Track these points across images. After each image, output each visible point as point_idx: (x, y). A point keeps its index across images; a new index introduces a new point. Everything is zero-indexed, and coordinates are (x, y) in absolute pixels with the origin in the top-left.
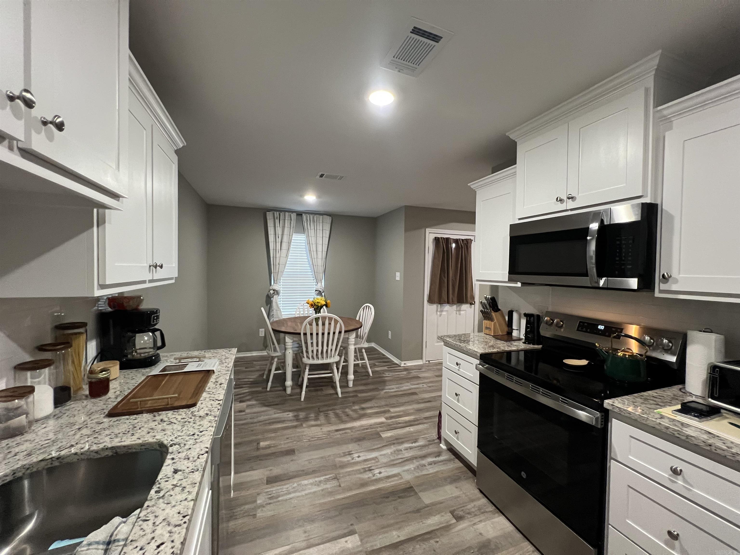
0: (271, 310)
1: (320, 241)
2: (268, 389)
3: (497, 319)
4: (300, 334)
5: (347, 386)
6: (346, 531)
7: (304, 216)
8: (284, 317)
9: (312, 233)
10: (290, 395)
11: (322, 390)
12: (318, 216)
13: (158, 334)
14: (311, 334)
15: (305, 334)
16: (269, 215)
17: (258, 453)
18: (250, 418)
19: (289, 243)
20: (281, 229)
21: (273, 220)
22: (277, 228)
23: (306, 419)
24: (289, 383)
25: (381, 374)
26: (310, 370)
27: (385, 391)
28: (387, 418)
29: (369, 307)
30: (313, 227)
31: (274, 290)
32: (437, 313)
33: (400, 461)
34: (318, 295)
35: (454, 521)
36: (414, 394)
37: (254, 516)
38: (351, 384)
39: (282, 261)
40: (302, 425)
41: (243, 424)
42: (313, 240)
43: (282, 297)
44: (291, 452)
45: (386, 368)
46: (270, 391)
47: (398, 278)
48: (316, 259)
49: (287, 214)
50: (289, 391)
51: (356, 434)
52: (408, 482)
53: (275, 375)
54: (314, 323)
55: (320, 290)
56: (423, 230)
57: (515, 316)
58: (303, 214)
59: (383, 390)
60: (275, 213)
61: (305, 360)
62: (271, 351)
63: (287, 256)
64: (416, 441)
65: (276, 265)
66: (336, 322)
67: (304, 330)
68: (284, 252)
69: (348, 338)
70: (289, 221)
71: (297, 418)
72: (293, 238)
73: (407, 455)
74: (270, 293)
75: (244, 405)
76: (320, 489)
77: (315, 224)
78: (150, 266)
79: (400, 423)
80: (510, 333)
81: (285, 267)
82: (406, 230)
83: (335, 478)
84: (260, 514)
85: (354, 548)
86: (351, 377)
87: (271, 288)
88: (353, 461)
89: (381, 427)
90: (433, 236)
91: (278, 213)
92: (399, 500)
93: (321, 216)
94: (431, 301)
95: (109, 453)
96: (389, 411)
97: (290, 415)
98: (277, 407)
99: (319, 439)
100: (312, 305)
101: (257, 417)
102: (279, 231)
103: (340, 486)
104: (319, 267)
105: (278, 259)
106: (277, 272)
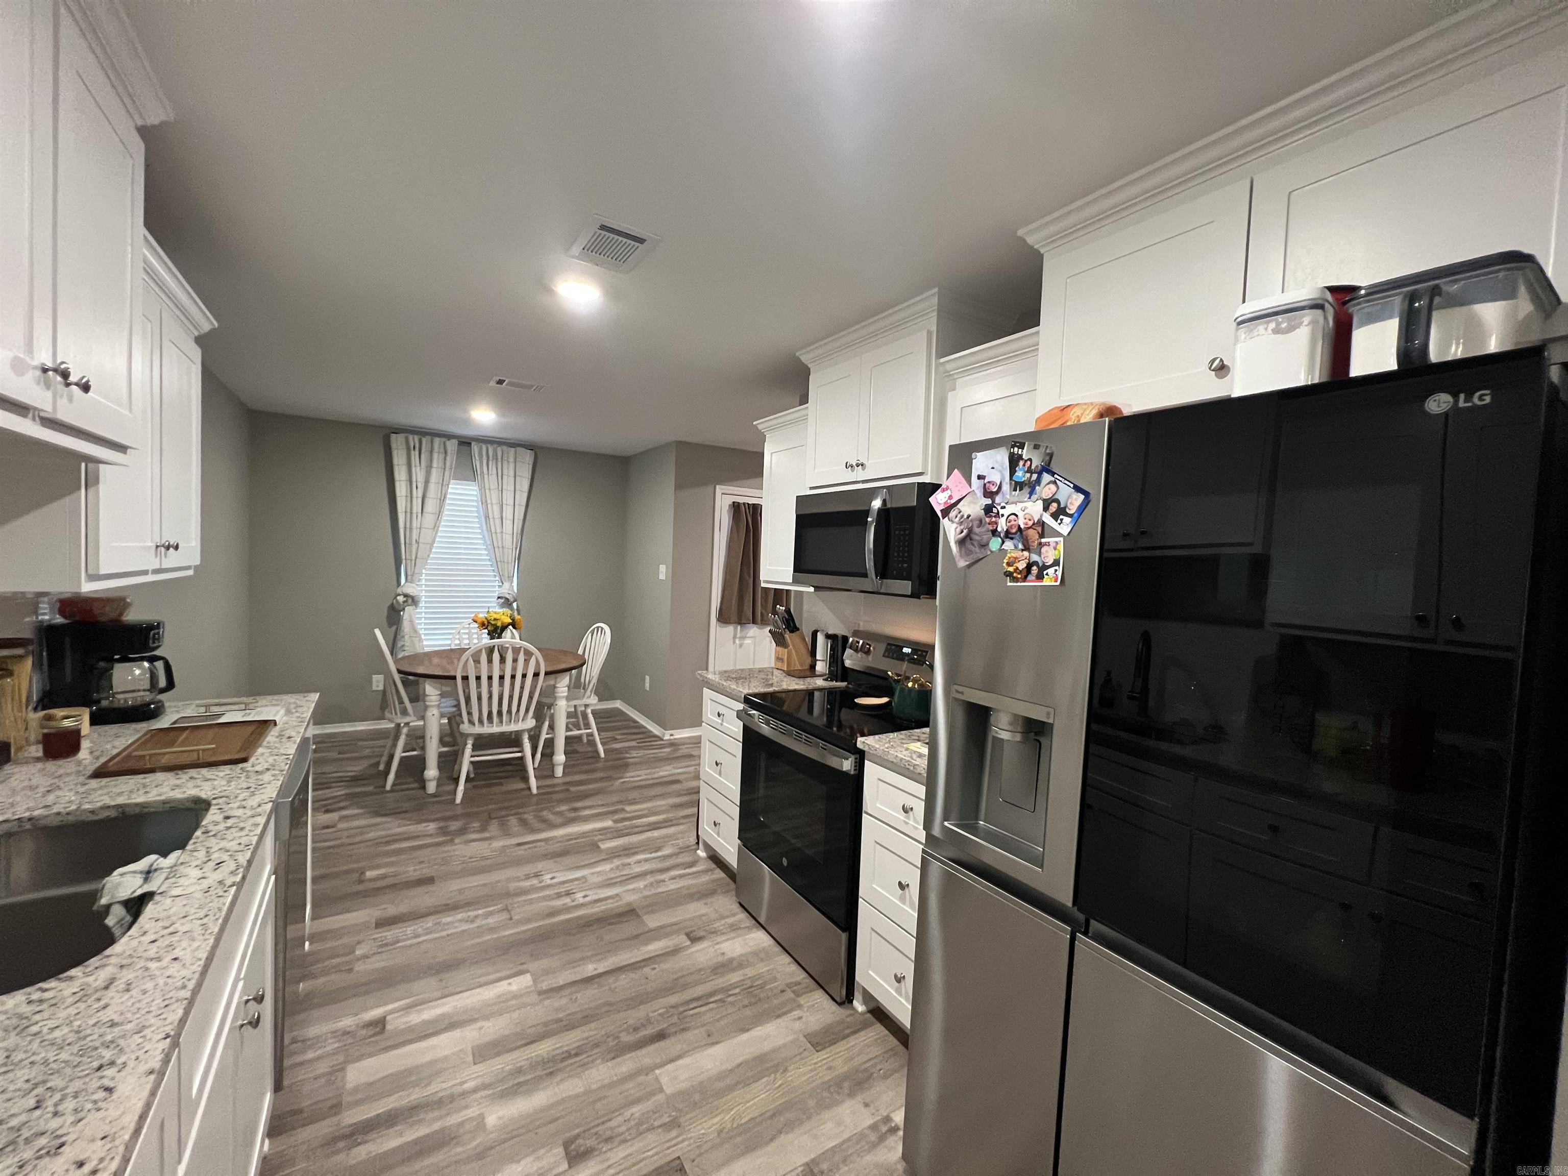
0: (398, 637)
1: (508, 498)
2: (388, 787)
3: (793, 645)
4: (454, 678)
5: (552, 776)
6: (510, 972)
7: (475, 447)
8: (427, 649)
9: (491, 481)
10: (434, 796)
11: (501, 784)
12: (505, 448)
13: (159, 665)
14: (478, 678)
15: (465, 678)
16: (397, 442)
17: (360, 888)
18: (348, 837)
19: (442, 500)
20: (423, 471)
21: (405, 452)
22: (413, 469)
23: (462, 831)
24: (432, 772)
25: (622, 753)
26: (475, 747)
27: (622, 780)
28: (615, 821)
29: (602, 629)
30: (495, 469)
31: (406, 596)
32: (734, 642)
33: (624, 878)
34: (502, 606)
35: (689, 943)
36: (677, 782)
37: (351, 970)
38: (559, 771)
39: (426, 536)
40: (453, 840)
41: (330, 847)
42: (494, 497)
43: (423, 610)
44: (427, 881)
45: (634, 744)
46: (392, 791)
47: (662, 577)
48: (499, 536)
49: (437, 441)
50: (431, 787)
51: (556, 847)
52: (629, 904)
53: (402, 759)
54: (484, 658)
55: (507, 596)
56: (711, 488)
57: (820, 638)
58: (473, 444)
59: (619, 778)
60: (411, 437)
61: (466, 728)
62: (396, 714)
63: (436, 527)
64: (658, 849)
65: (411, 544)
66: (529, 654)
67: (463, 671)
68: (429, 519)
69: (554, 687)
70: (442, 456)
71: (443, 831)
72: (450, 490)
73: (637, 869)
74: (397, 601)
75: (334, 816)
76: (475, 925)
77: (500, 464)
78: (157, 547)
79: (637, 827)
80: (813, 667)
81: (431, 549)
82: (678, 487)
83: (506, 909)
84: (359, 967)
85: (519, 991)
86: (560, 758)
87: (399, 591)
88: (540, 885)
89: (601, 834)
90: (729, 500)
91: (416, 438)
92: (610, 927)
93: (513, 449)
94: (723, 618)
95: (113, 813)
96: (623, 810)
97: (431, 827)
98: (408, 815)
99: (484, 858)
100: (483, 625)
101: (362, 834)
102: (419, 475)
103: (511, 919)
104: (506, 550)
105: (415, 532)
106: (414, 558)
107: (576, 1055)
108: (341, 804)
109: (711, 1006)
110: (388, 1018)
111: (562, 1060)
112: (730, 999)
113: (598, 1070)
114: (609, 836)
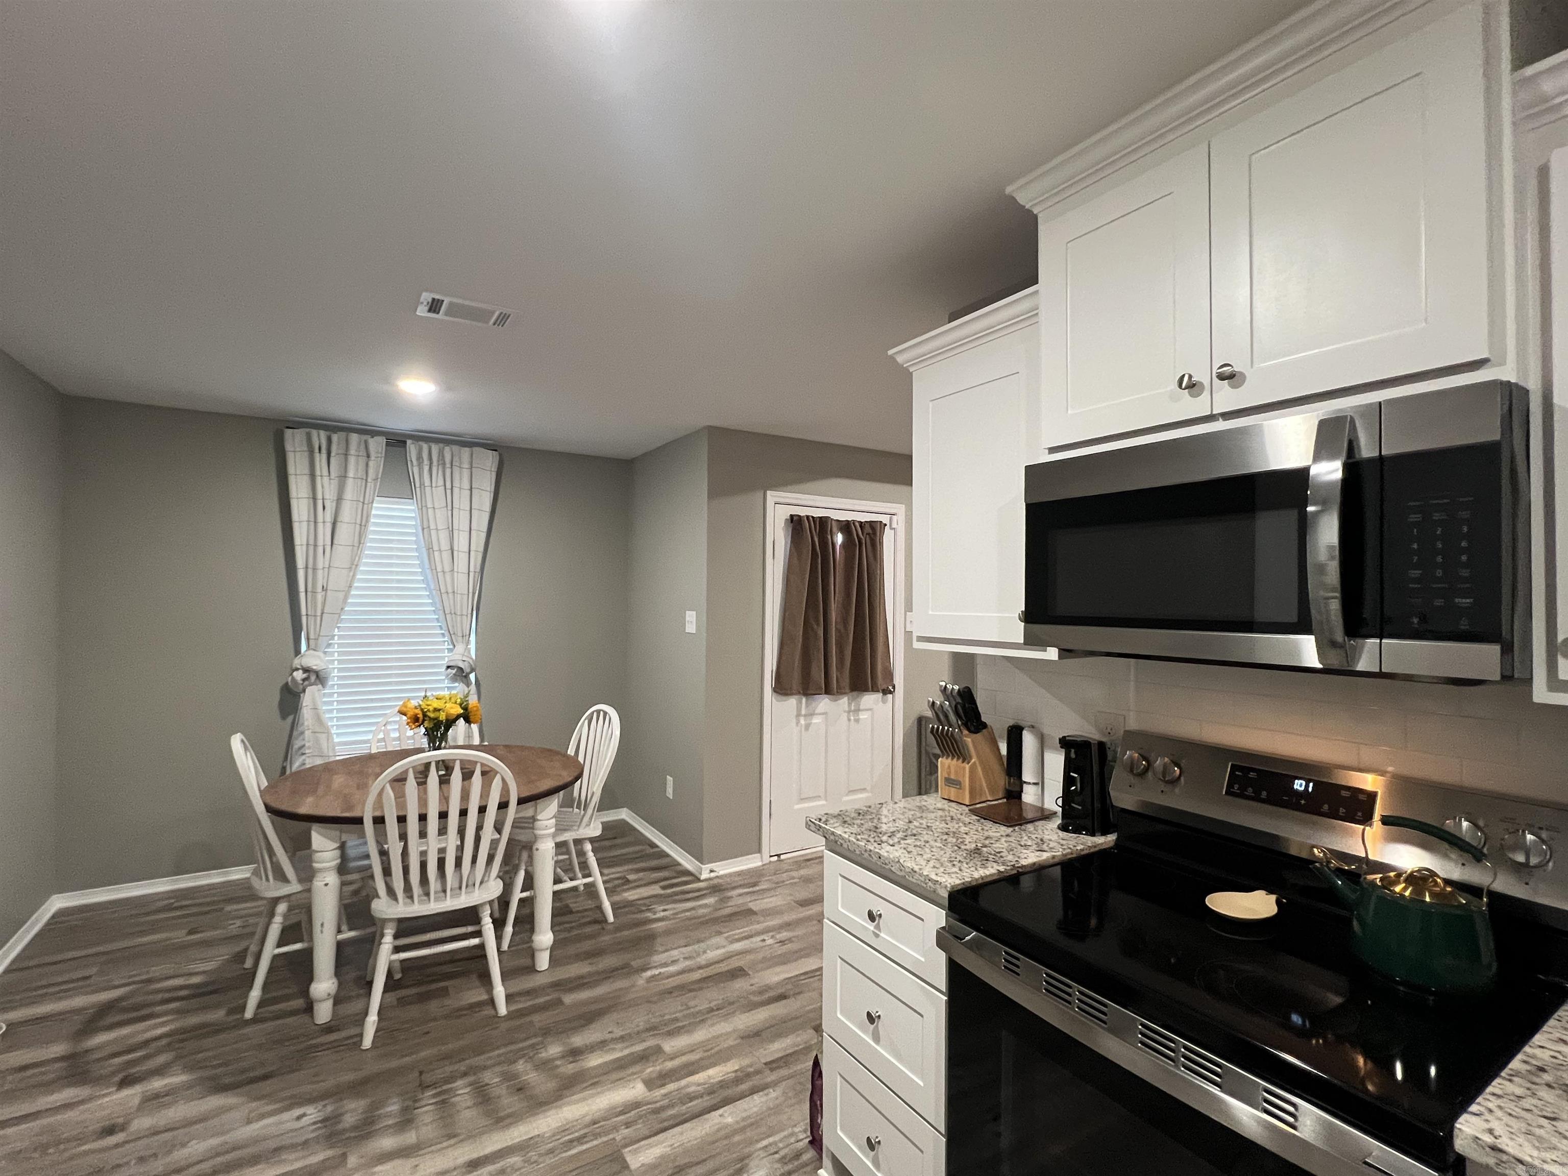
0: (295, 733)
1: (462, 520)
2: (249, 1014)
3: (979, 757)
4: (359, 821)
5: (531, 969)
7: (412, 448)
8: (342, 753)
9: (435, 495)
10: (328, 1029)
11: (444, 992)
12: (455, 448)
14: (402, 819)
15: (379, 821)
16: (294, 442)
19: (363, 525)
20: (335, 483)
21: (306, 455)
22: (318, 479)
23: (367, 1128)
24: (324, 983)
25: (642, 912)
26: (396, 937)
27: (649, 973)
28: (650, 1084)
29: (605, 713)
30: (441, 482)
31: (306, 670)
32: (798, 723)
34: (454, 679)
36: (737, 973)
38: (543, 961)
39: (337, 580)
40: (344, 1156)
42: (440, 518)
43: (336, 690)
45: (656, 890)
46: (255, 1020)
47: (691, 628)
48: (448, 576)
49: (354, 437)
50: (324, 1013)
53: (275, 957)
54: (411, 782)
55: (461, 665)
56: (760, 494)
57: (1029, 741)
58: (409, 442)
59: (645, 969)
60: (314, 433)
61: (382, 907)
62: (267, 879)
63: (353, 566)
65: (314, 592)
66: (487, 774)
67: (374, 809)
68: (342, 553)
69: (534, 819)
70: (362, 461)
71: (331, 1129)
72: (374, 512)
74: (293, 679)
75: (133, 1094)
77: (448, 472)
79: (691, 1098)
80: (1014, 794)
81: (346, 598)
82: (713, 494)
86: (544, 937)
87: (297, 662)
89: (628, 1125)
90: (784, 513)
91: (323, 434)
93: (467, 449)
94: (782, 688)
96: (658, 1051)
97: (305, 1121)
98: (266, 1086)
100: (416, 721)
102: (327, 488)
104: (459, 597)
105: (320, 573)
106: (319, 613)
108: (161, 1059)
114: (640, 1128)
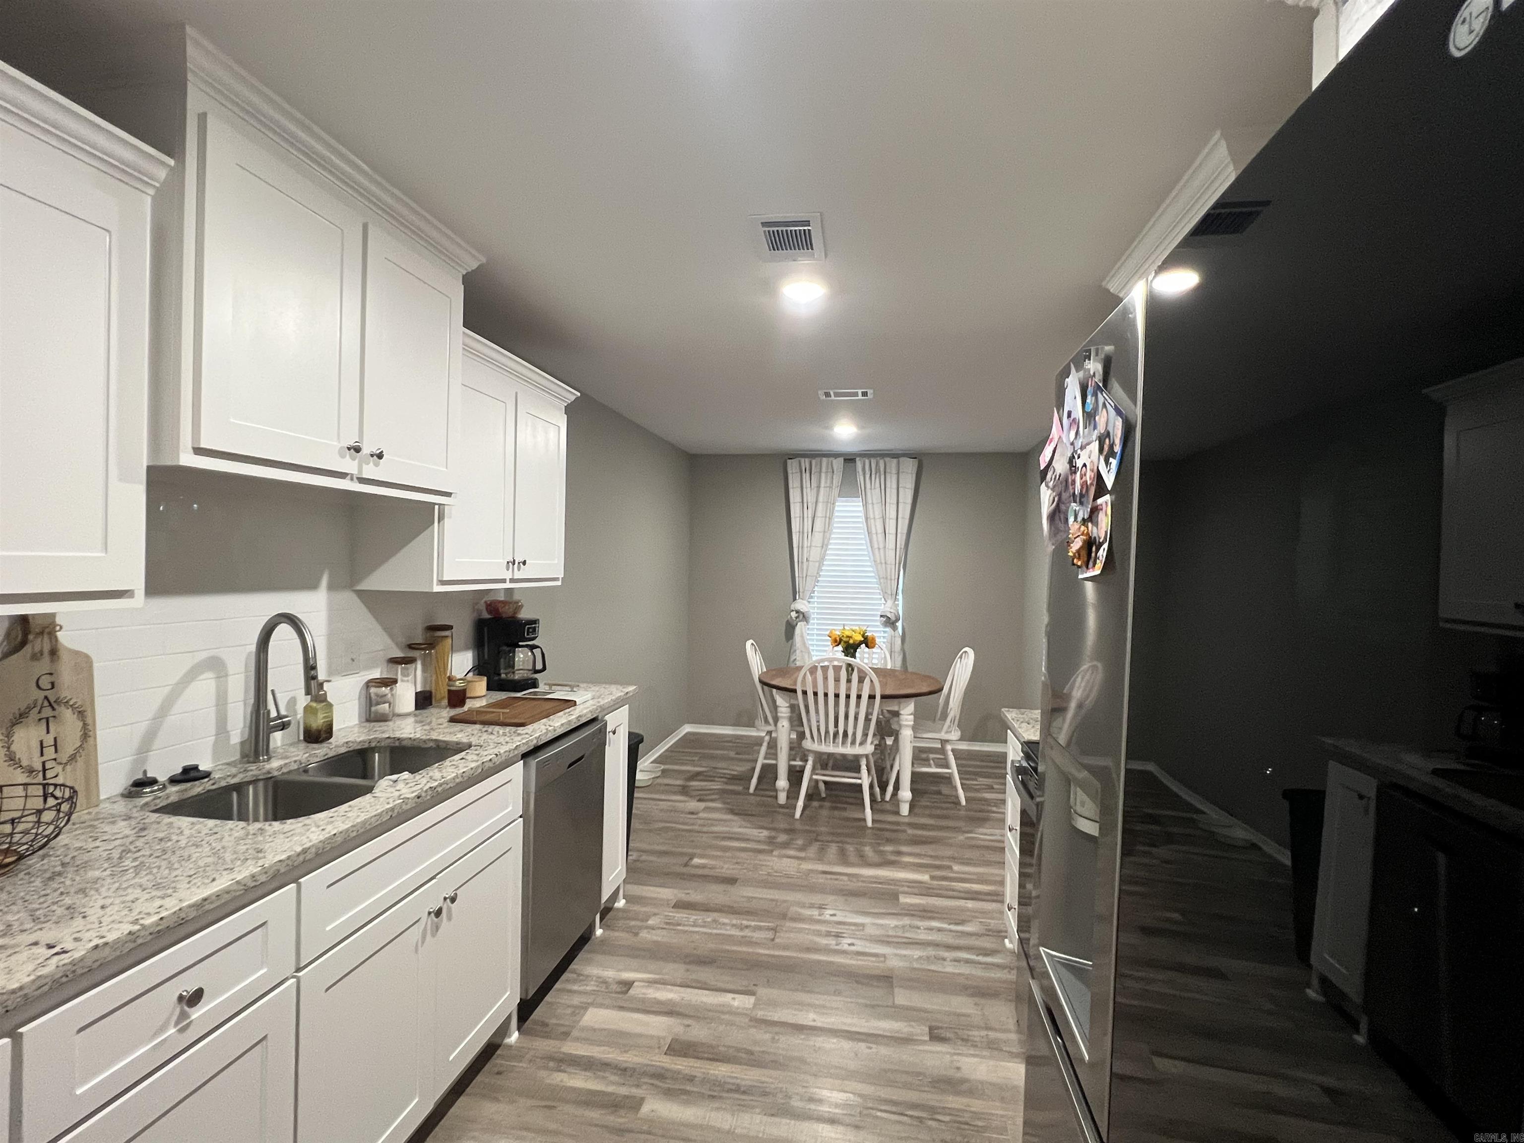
0: (792, 651)
1: (891, 512)
2: (752, 790)
5: (897, 813)
6: (744, 988)
7: (859, 463)
9: (874, 495)
10: (782, 806)
11: (845, 809)
12: (887, 459)
14: (815, 694)
16: (792, 466)
17: (684, 870)
18: (700, 825)
19: (829, 518)
20: (814, 491)
21: (799, 474)
22: (805, 489)
23: (785, 845)
24: (782, 783)
25: (989, 805)
26: (813, 764)
27: (970, 835)
28: (933, 878)
29: (968, 654)
30: (878, 485)
31: (797, 612)
33: (904, 940)
34: (885, 625)
35: (927, 1038)
37: (636, 934)
38: (905, 809)
39: (815, 554)
40: (772, 851)
41: (683, 830)
42: (876, 511)
43: (815, 626)
44: (731, 881)
46: (753, 794)
48: (882, 551)
49: (824, 459)
50: (781, 798)
51: (853, 885)
52: (892, 970)
53: (763, 766)
54: (820, 674)
55: (888, 615)
58: (857, 459)
59: (968, 832)
60: (803, 460)
61: (808, 743)
63: (824, 546)
64: (962, 922)
65: (802, 563)
68: (818, 537)
69: (895, 713)
70: (829, 475)
71: (771, 841)
72: (836, 508)
73: (923, 936)
74: (791, 617)
75: (702, 805)
76: (742, 934)
77: (882, 476)
78: (508, 562)
79: (953, 890)
81: (820, 566)
83: (775, 930)
84: (644, 934)
85: (738, 1008)
86: (905, 794)
87: (793, 607)
88: (820, 918)
89: (909, 887)
91: (807, 460)
92: (855, 985)
93: (895, 461)
96: (950, 868)
97: (763, 834)
98: (751, 818)
99: (788, 876)
100: (837, 642)
101: (712, 825)
102: (810, 496)
103: (773, 940)
104: (889, 567)
105: (805, 550)
106: (805, 576)
107: (744, 1093)
108: (713, 797)
109: (905, 1119)
110: (636, 984)
111: (730, 1091)
112: (930, 1123)
113: (752, 1118)
114: (916, 891)
